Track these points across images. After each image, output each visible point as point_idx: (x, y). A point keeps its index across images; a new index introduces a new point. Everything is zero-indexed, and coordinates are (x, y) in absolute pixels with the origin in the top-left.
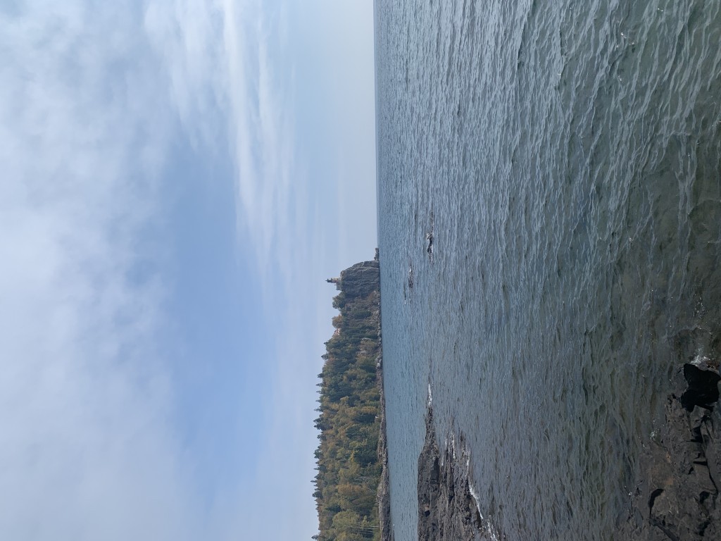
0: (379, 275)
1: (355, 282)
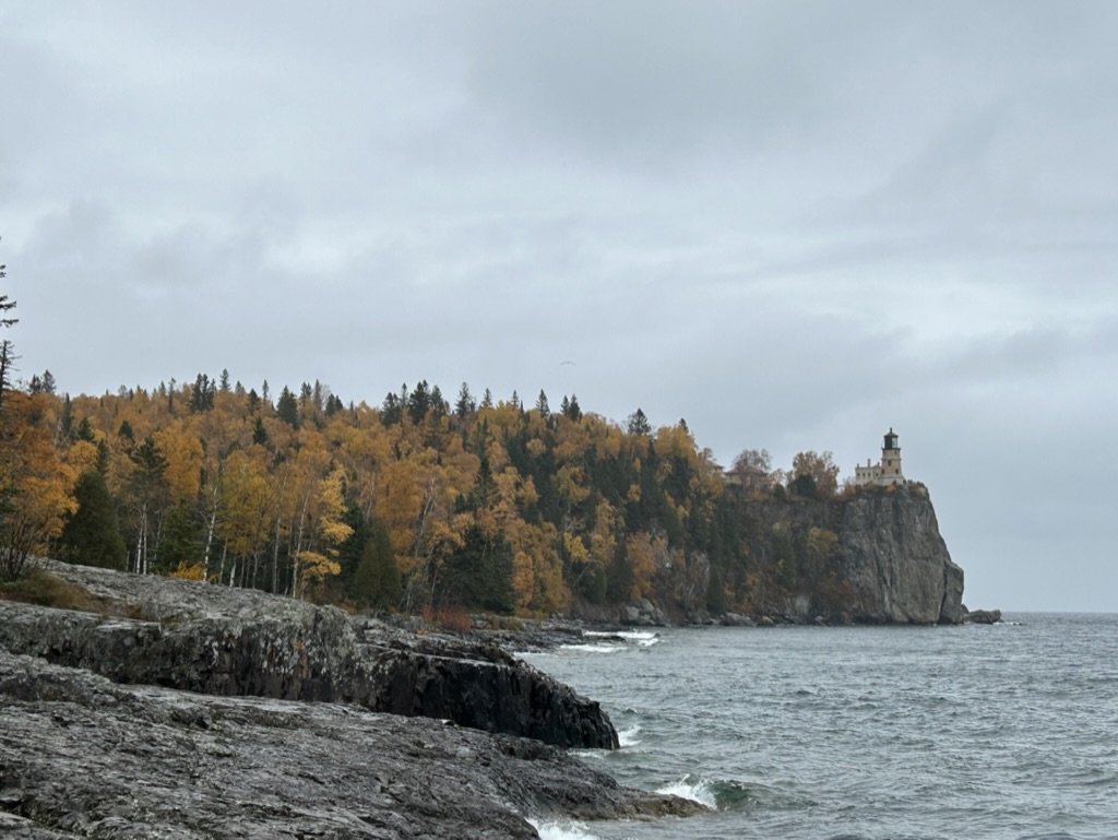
0: (912, 622)
1: (887, 533)
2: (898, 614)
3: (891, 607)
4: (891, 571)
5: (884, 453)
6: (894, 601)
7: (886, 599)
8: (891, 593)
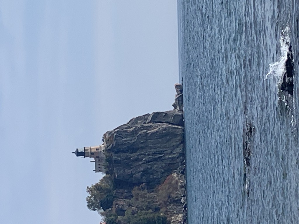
2: (179, 150)
3: (174, 154)
4: (155, 154)
5: (87, 157)
6: (171, 152)
7: (170, 156)
8: (167, 154)
